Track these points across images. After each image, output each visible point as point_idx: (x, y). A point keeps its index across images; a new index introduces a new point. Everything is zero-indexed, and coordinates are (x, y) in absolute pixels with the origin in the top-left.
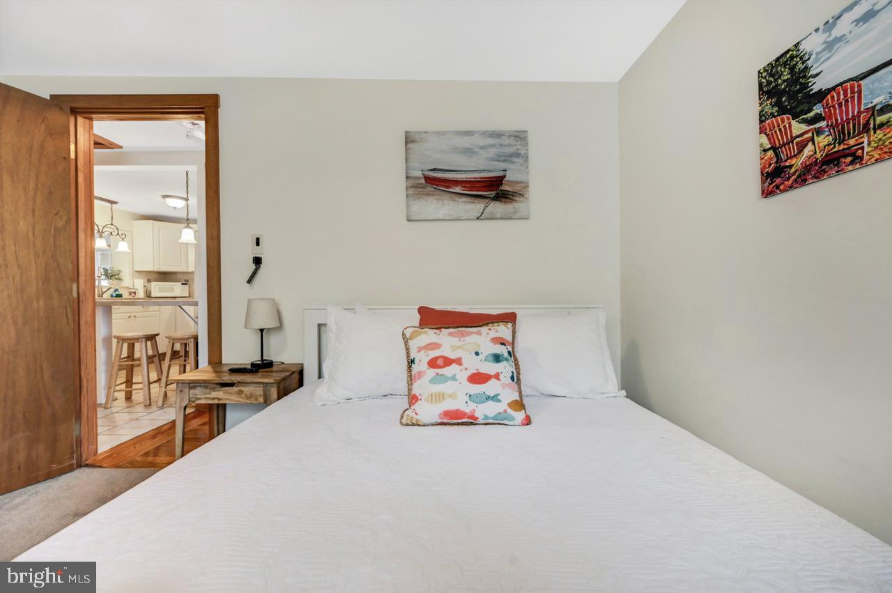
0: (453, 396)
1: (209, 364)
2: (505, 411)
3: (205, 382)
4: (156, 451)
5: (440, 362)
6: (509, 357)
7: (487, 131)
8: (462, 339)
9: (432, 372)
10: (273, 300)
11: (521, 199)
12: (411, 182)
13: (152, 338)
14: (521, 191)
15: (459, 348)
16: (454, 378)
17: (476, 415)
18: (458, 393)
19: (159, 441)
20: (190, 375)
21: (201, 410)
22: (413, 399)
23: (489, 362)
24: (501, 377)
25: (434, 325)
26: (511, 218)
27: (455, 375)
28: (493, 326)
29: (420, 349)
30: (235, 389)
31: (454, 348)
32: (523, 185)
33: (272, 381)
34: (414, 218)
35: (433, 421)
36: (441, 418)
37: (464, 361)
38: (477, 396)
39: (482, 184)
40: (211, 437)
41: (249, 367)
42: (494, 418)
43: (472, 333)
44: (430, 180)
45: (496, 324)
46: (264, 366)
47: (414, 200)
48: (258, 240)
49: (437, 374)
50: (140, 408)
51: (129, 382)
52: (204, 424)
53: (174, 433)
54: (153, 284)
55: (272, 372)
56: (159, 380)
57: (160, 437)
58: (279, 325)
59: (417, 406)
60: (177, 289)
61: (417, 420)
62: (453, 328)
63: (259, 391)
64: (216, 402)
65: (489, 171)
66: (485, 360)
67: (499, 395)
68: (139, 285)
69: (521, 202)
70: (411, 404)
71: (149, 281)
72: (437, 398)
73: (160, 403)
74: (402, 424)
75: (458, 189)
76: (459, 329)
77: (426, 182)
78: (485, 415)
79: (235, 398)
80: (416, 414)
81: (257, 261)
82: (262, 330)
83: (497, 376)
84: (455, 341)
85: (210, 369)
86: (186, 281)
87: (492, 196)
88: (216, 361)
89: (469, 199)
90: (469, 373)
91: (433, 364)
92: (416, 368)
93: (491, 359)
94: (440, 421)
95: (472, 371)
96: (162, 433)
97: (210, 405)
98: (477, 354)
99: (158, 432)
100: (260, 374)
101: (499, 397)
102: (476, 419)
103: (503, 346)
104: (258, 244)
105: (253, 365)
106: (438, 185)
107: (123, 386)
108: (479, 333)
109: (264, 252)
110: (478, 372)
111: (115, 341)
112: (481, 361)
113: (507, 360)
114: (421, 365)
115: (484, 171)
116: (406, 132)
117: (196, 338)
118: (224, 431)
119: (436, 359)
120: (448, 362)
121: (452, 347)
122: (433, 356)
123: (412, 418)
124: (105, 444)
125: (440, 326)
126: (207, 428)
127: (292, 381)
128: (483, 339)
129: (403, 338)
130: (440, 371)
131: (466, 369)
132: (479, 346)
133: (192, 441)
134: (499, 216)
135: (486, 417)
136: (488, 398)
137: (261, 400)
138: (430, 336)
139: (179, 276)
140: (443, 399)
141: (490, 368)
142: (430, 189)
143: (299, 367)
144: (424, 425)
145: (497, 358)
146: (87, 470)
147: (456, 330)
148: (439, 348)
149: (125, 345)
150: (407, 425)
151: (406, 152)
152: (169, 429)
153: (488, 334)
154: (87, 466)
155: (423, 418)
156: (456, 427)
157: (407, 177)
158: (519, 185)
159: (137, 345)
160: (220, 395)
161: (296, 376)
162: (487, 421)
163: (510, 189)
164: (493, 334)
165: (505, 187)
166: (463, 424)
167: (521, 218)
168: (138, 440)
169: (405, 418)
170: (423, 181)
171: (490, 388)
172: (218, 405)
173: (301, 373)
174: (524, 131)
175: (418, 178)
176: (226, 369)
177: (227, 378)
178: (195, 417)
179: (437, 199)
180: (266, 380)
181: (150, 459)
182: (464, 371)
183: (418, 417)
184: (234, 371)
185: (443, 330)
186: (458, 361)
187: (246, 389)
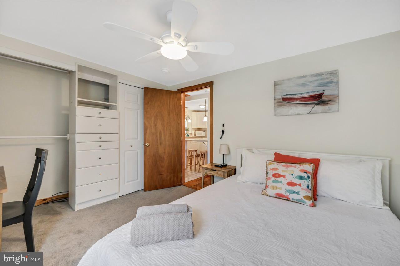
0: (280, 188)
1: (210, 163)
2: (302, 199)
3: (209, 168)
4: (197, 185)
5: (277, 175)
6: (308, 178)
7: (314, 74)
8: (287, 168)
9: (273, 179)
10: (227, 144)
11: (333, 103)
12: (276, 101)
13: (196, 151)
14: (334, 99)
15: (285, 171)
16: (281, 182)
17: (289, 197)
18: (283, 188)
19: (198, 182)
20: (205, 166)
21: (208, 176)
22: (267, 186)
23: (297, 179)
24: (302, 185)
25: (278, 161)
26: (327, 112)
27: (282, 181)
28: (303, 165)
29: (271, 169)
30: (216, 172)
31: (283, 171)
32: (334, 96)
33: (226, 171)
34: (277, 115)
35: (273, 196)
36: (275, 195)
37: (286, 177)
38: (290, 190)
39: (311, 98)
40: (210, 184)
41: (220, 165)
42: (297, 200)
43: (292, 166)
44: (284, 99)
45: (304, 164)
46: (224, 166)
47: (278, 108)
48: (223, 125)
49: (275, 179)
50: (193, 172)
51: (191, 163)
52: (209, 180)
53: (202, 181)
54: (196, 132)
55: (226, 168)
56: (198, 164)
57: (198, 181)
58: (228, 153)
59: (267, 189)
60: (202, 134)
61: (267, 194)
62: (286, 163)
63: (222, 173)
64: (211, 175)
65: (315, 92)
66: (296, 178)
67: (299, 192)
68: (193, 132)
69: (333, 104)
70: (266, 188)
71: (195, 131)
72: (274, 188)
73: (198, 171)
74: (262, 194)
75: (298, 102)
76: (287, 164)
77: (283, 100)
78: (293, 198)
79: (216, 174)
80: (267, 192)
81: (223, 132)
82: (224, 155)
83: (300, 185)
84: (284, 168)
85: (210, 164)
86: (205, 131)
87: (316, 103)
88: (212, 162)
89: (304, 106)
90: (288, 181)
91: (274, 175)
92: (269, 176)
93: (298, 178)
94: (275, 196)
95: (289, 181)
96: (198, 180)
97: (210, 175)
98: (292, 175)
99: (197, 180)
100: (223, 168)
101: (299, 193)
102: (290, 199)
103: (305, 174)
104: (223, 126)
105: (221, 165)
106: (288, 101)
107: (190, 164)
108: (295, 167)
109: (225, 129)
110: (292, 182)
111: (188, 151)
112: (294, 178)
113: (306, 179)
114: (270, 176)
115: (312, 92)
116: (275, 82)
117: (207, 152)
118: (214, 183)
119: (276, 174)
120: (280, 176)
121: (282, 170)
122: (274, 173)
123: (265, 193)
124: (187, 180)
125: (280, 162)
126: (209, 181)
127: (233, 172)
128: (296, 169)
129: (266, 164)
130: (277, 179)
131: (287, 180)
132: (294, 172)
133: (206, 185)
134: (320, 112)
135: (293, 199)
136: (294, 192)
137: (223, 176)
138: (275, 165)
139: (203, 129)
140: (277, 189)
141: (298, 181)
142: (285, 103)
143: (235, 167)
144: (270, 196)
145: (301, 178)
146: (183, 186)
147: (286, 164)
148: (277, 170)
149: (190, 152)
150: (264, 195)
151: (274, 89)
152: (200, 180)
153: (299, 167)
154: (183, 185)
155: (269, 193)
156: (281, 200)
157: (275, 99)
158: (332, 96)
159: (193, 153)
160: (212, 173)
161: (233, 171)
162: (294, 201)
163: (326, 99)
164: (301, 168)
165: (323, 98)
166: (284, 199)
167: (334, 112)
168: (193, 181)
169: (263, 192)
170: (282, 100)
171: (296, 189)
172: (212, 176)
173: (235, 169)
174: (335, 70)
175: (280, 99)
176: (214, 165)
177: (214, 168)
178: (206, 177)
179: (288, 107)
180: (224, 171)
181: (196, 187)
182: (286, 180)
183: (267, 193)
184: (216, 166)
185: (281, 163)
186: (284, 176)
187: (219, 173)
